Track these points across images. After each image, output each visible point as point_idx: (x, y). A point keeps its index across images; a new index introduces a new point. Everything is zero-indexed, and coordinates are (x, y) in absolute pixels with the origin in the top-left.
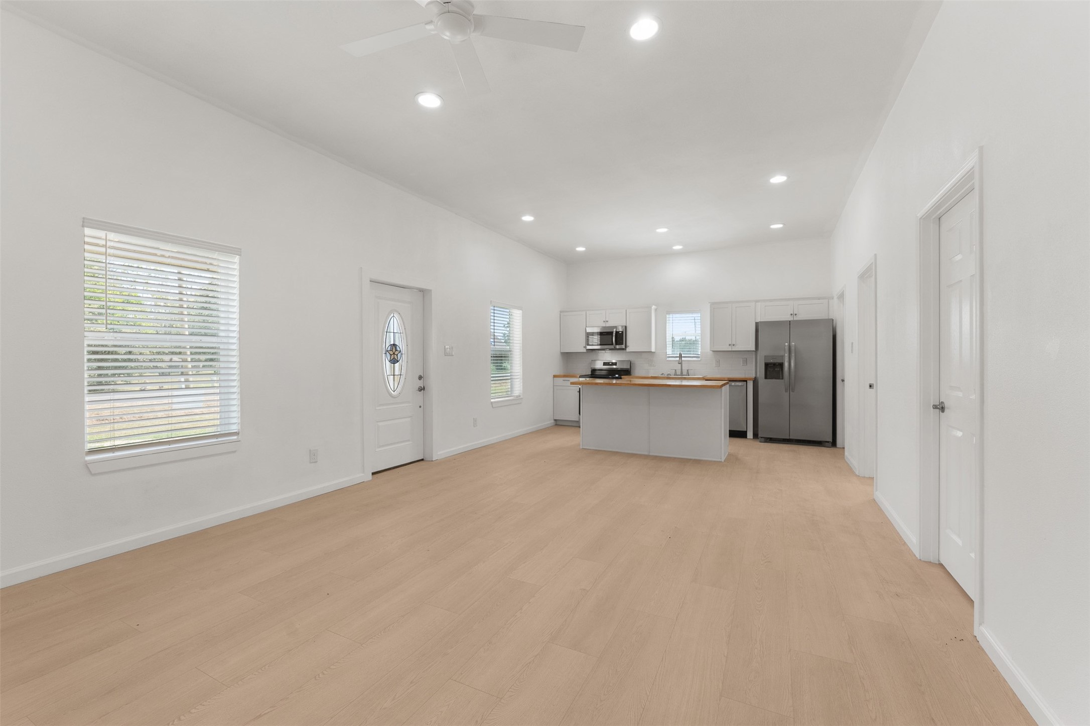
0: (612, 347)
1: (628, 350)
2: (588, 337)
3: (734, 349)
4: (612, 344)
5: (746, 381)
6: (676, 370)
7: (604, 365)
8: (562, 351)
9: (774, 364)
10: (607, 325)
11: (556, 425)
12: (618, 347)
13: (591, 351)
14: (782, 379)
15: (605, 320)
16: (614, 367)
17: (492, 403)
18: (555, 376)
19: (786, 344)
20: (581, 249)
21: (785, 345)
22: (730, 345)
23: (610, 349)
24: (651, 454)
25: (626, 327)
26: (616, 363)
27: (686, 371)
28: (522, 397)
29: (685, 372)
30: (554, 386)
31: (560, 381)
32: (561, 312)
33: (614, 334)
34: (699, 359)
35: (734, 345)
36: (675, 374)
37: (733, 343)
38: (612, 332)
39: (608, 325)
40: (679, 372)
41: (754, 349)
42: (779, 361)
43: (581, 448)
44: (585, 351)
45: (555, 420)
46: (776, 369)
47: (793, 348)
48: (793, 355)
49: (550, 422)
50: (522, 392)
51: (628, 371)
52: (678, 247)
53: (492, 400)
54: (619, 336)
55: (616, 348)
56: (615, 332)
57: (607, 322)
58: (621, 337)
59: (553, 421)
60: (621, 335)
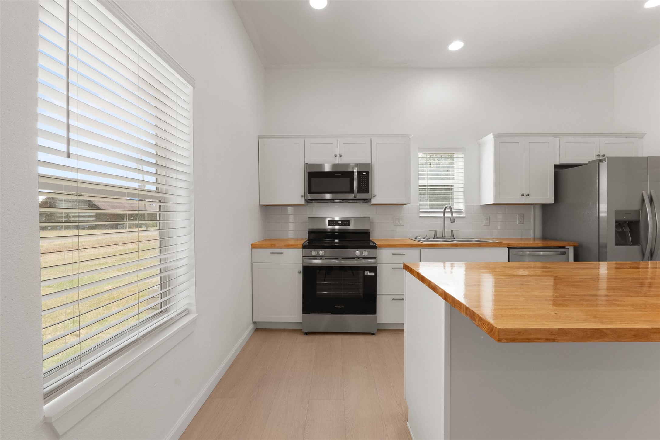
0: (352, 196)
1: (373, 201)
2: (309, 178)
3: (528, 201)
4: (352, 191)
7: (328, 225)
8: (261, 203)
10: (341, 162)
11: (257, 331)
12: (361, 196)
15: (336, 154)
16: (347, 227)
18: (254, 246)
19: (643, 192)
22: (522, 195)
23: (344, 200)
25: (371, 165)
26: (350, 221)
27: (450, 231)
29: (448, 233)
30: (252, 263)
31: (264, 254)
32: (259, 137)
33: (355, 176)
34: (462, 215)
35: (528, 195)
36: (435, 237)
37: (528, 192)
38: (352, 173)
39: (342, 161)
40: (439, 234)
41: (552, 200)
42: (633, 217)
44: (303, 203)
45: (254, 323)
50: (194, 301)
51: (366, 233)
52: (456, 46)
54: (362, 179)
55: (357, 198)
56: (357, 174)
57: (341, 156)
58: (365, 181)
59: (251, 327)
60: (364, 179)
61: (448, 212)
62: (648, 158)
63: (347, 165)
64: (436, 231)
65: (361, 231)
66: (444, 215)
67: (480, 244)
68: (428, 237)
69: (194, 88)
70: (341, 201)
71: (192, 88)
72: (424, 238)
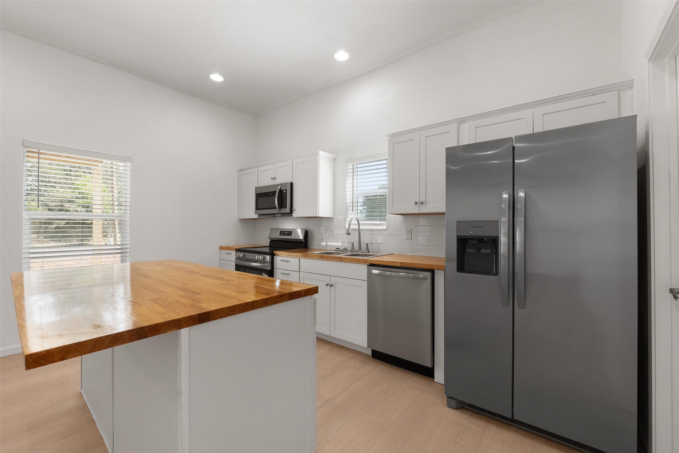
0: (277, 211)
1: (295, 215)
3: (424, 210)
4: (273, 207)
5: (432, 271)
7: (280, 235)
9: (480, 240)
12: (282, 210)
14: (496, 274)
15: (273, 177)
16: (289, 237)
18: (221, 248)
19: (505, 195)
22: (417, 204)
25: (292, 184)
26: (292, 232)
27: (365, 244)
29: (363, 246)
31: (223, 254)
32: (239, 170)
33: (277, 195)
34: (385, 228)
35: (422, 203)
36: (352, 250)
37: (423, 199)
39: (276, 182)
42: (489, 233)
46: (483, 251)
47: (520, 206)
48: (520, 220)
51: (303, 242)
56: (278, 192)
58: (285, 198)
61: (354, 224)
64: (353, 244)
65: (292, 241)
68: (339, 249)
70: (280, 215)
71: (130, 164)
72: (342, 250)
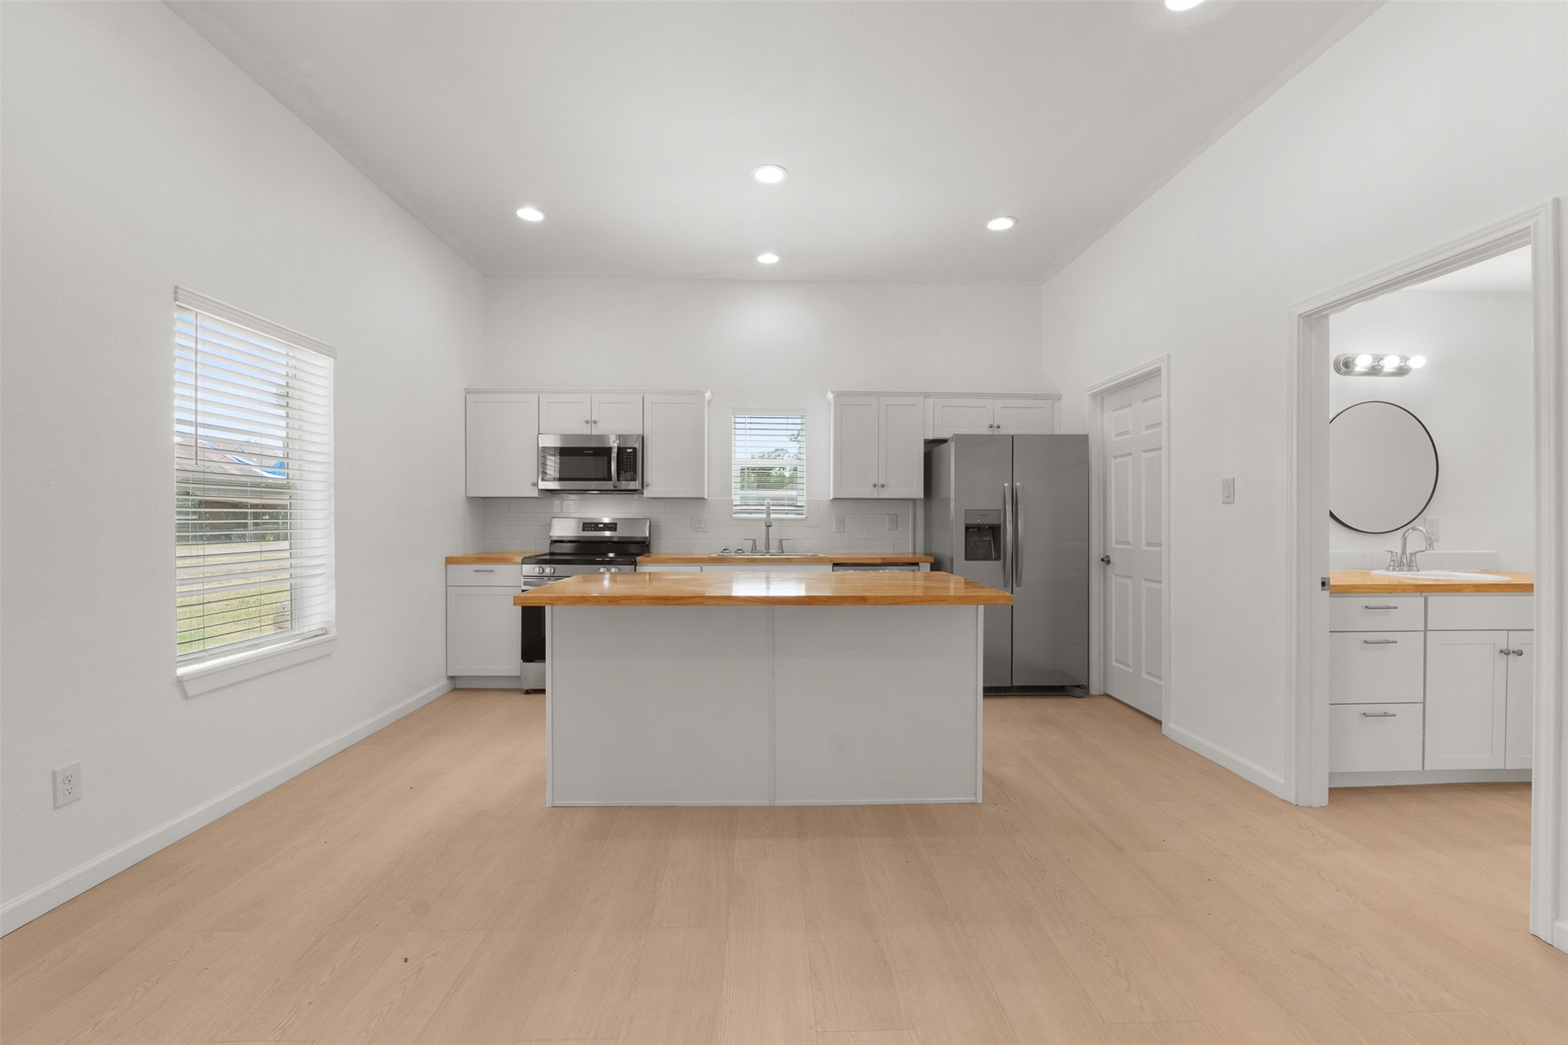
0: (608, 485)
1: (647, 493)
2: (544, 457)
3: (885, 495)
4: (609, 478)
6: (754, 541)
7: (583, 530)
8: (470, 494)
9: (981, 528)
10: (595, 432)
11: (455, 689)
12: (624, 485)
13: (549, 494)
14: (998, 559)
15: (589, 419)
16: (607, 534)
17: (180, 682)
18: (450, 561)
19: (1006, 485)
20: (530, 214)
21: (1004, 487)
22: (875, 486)
23: (602, 491)
24: (780, 802)
25: (643, 437)
26: (616, 524)
27: (778, 541)
28: (333, 633)
29: (774, 544)
30: (447, 586)
31: (465, 573)
32: (467, 392)
33: (614, 455)
34: (804, 516)
35: (883, 486)
36: (754, 550)
37: (882, 482)
38: (610, 449)
39: (597, 431)
40: (761, 546)
41: (920, 494)
42: (991, 521)
43: (549, 804)
44: (536, 495)
45: (452, 678)
46: (984, 538)
47: (1020, 494)
48: (1021, 507)
49: (439, 685)
50: (333, 619)
51: (645, 542)
52: (768, 259)
53: (181, 671)
54: (627, 458)
55: (618, 488)
56: (616, 450)
57: (595, 423)
58: (630, 462)
59: (444, 682)
60: (630, 458)
62: (1013, 436)
63: (602, 437)
65: (633, 540)
66: (769, 515)
67: (789, 559)
68: (742, 548)
69: (335, 358)
71: (333, 359)
72: (736, 552)
